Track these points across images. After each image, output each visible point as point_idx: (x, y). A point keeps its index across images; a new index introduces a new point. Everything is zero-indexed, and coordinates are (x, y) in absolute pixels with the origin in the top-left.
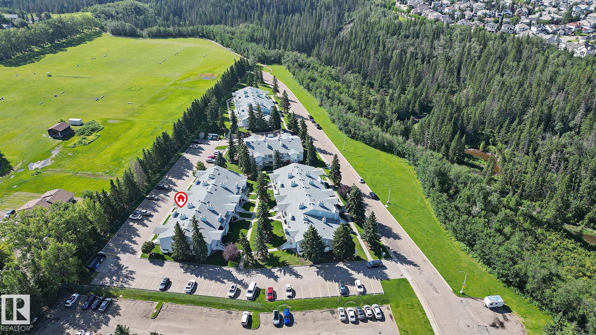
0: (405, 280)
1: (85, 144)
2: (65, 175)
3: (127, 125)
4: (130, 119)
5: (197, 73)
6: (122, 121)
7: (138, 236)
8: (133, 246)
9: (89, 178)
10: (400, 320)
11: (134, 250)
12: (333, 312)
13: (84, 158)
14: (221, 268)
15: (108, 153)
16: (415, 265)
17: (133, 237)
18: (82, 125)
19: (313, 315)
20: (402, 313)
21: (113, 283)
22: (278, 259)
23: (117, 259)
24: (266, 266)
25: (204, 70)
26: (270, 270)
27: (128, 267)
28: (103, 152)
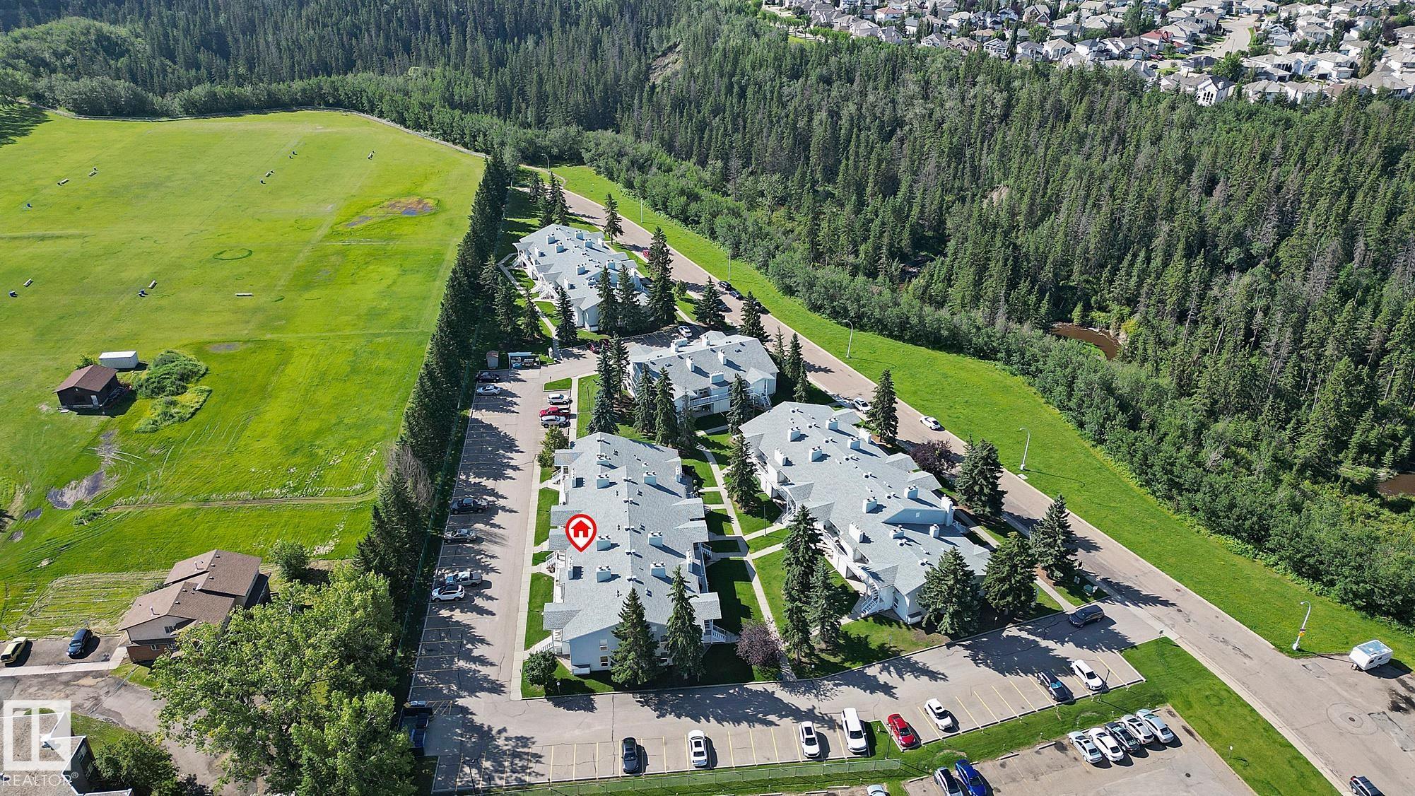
0: (1166, 641)
1: (182, 420)
2: (175, 509)
3: (272, 355)
4: (268, 337)
5: (377, 200)
6: (250, 345)
7: (482, 641)
8: (484, 670)
9: (252, 509)
10: (1212, 736)
11: (493, 682)
12: (1061, 747)
13: (204, 458)
14: (741, 688)
15: (263, 435)
16: (1166, 603)
17: (469, 646)
18: (141, 366)
19: (1024, 762)
20: (1208, 718)
21: (491, 778)
22: (867, 644)
23: (461, 712)
24: (847, 665)
25: (391, 190)
26: (861, 673)
27: (504, 730)
28: (248, 433)
